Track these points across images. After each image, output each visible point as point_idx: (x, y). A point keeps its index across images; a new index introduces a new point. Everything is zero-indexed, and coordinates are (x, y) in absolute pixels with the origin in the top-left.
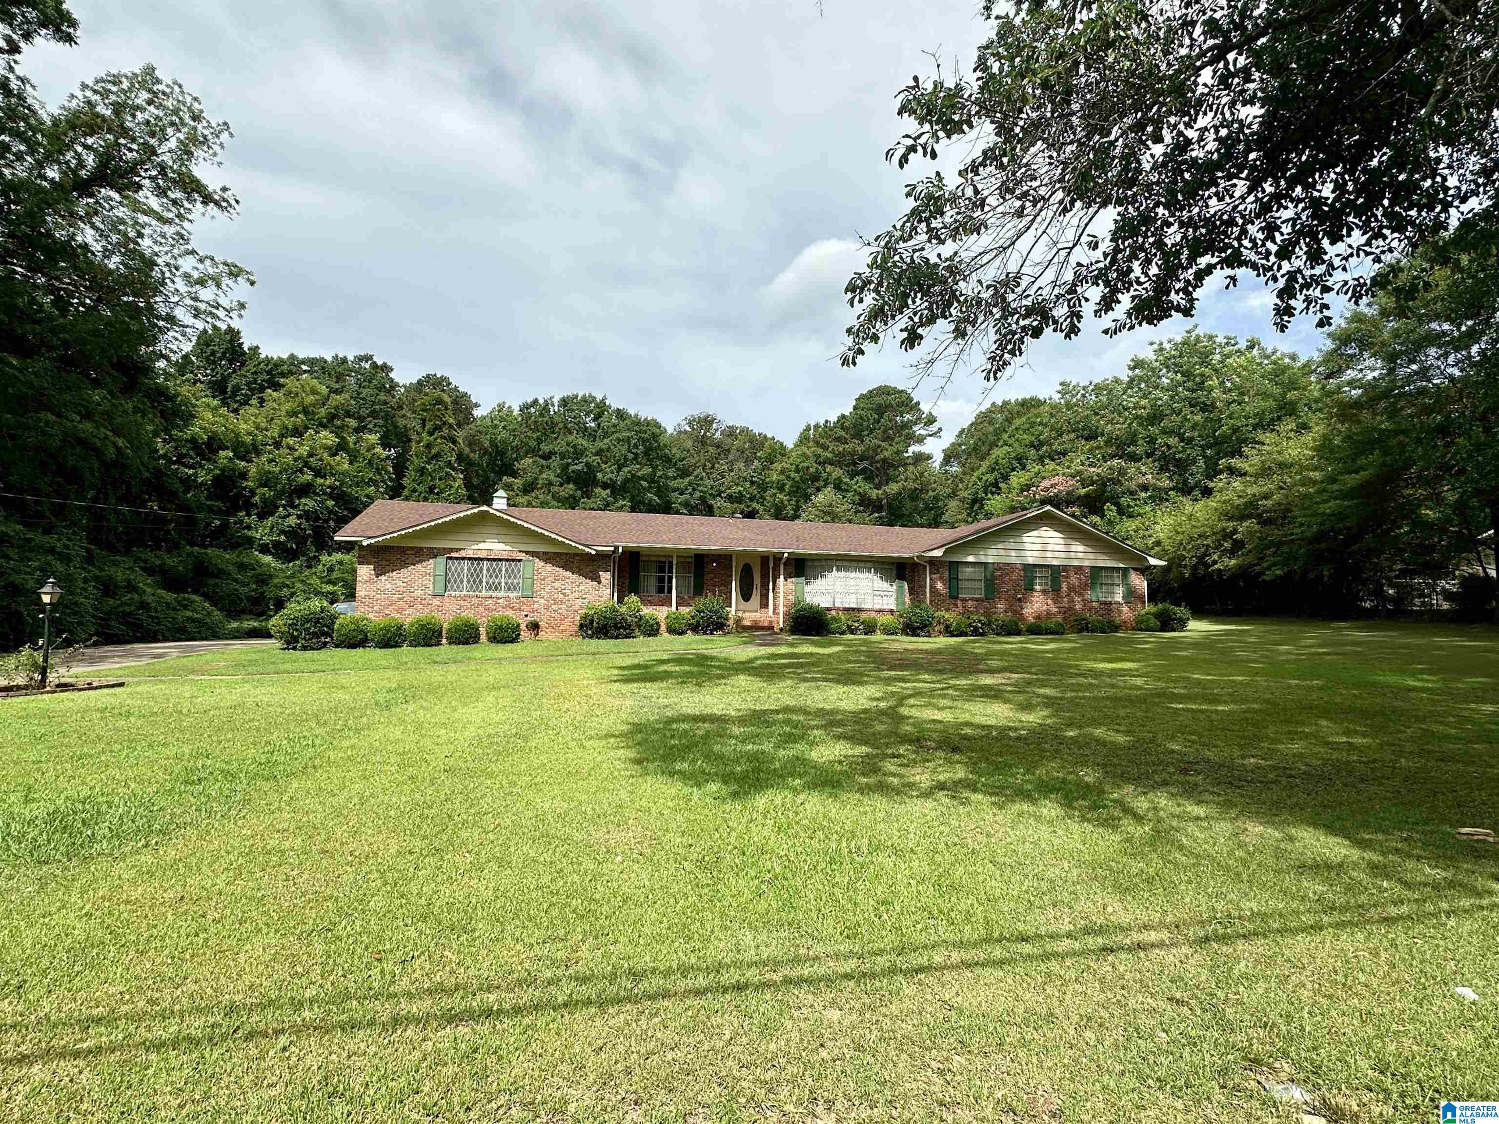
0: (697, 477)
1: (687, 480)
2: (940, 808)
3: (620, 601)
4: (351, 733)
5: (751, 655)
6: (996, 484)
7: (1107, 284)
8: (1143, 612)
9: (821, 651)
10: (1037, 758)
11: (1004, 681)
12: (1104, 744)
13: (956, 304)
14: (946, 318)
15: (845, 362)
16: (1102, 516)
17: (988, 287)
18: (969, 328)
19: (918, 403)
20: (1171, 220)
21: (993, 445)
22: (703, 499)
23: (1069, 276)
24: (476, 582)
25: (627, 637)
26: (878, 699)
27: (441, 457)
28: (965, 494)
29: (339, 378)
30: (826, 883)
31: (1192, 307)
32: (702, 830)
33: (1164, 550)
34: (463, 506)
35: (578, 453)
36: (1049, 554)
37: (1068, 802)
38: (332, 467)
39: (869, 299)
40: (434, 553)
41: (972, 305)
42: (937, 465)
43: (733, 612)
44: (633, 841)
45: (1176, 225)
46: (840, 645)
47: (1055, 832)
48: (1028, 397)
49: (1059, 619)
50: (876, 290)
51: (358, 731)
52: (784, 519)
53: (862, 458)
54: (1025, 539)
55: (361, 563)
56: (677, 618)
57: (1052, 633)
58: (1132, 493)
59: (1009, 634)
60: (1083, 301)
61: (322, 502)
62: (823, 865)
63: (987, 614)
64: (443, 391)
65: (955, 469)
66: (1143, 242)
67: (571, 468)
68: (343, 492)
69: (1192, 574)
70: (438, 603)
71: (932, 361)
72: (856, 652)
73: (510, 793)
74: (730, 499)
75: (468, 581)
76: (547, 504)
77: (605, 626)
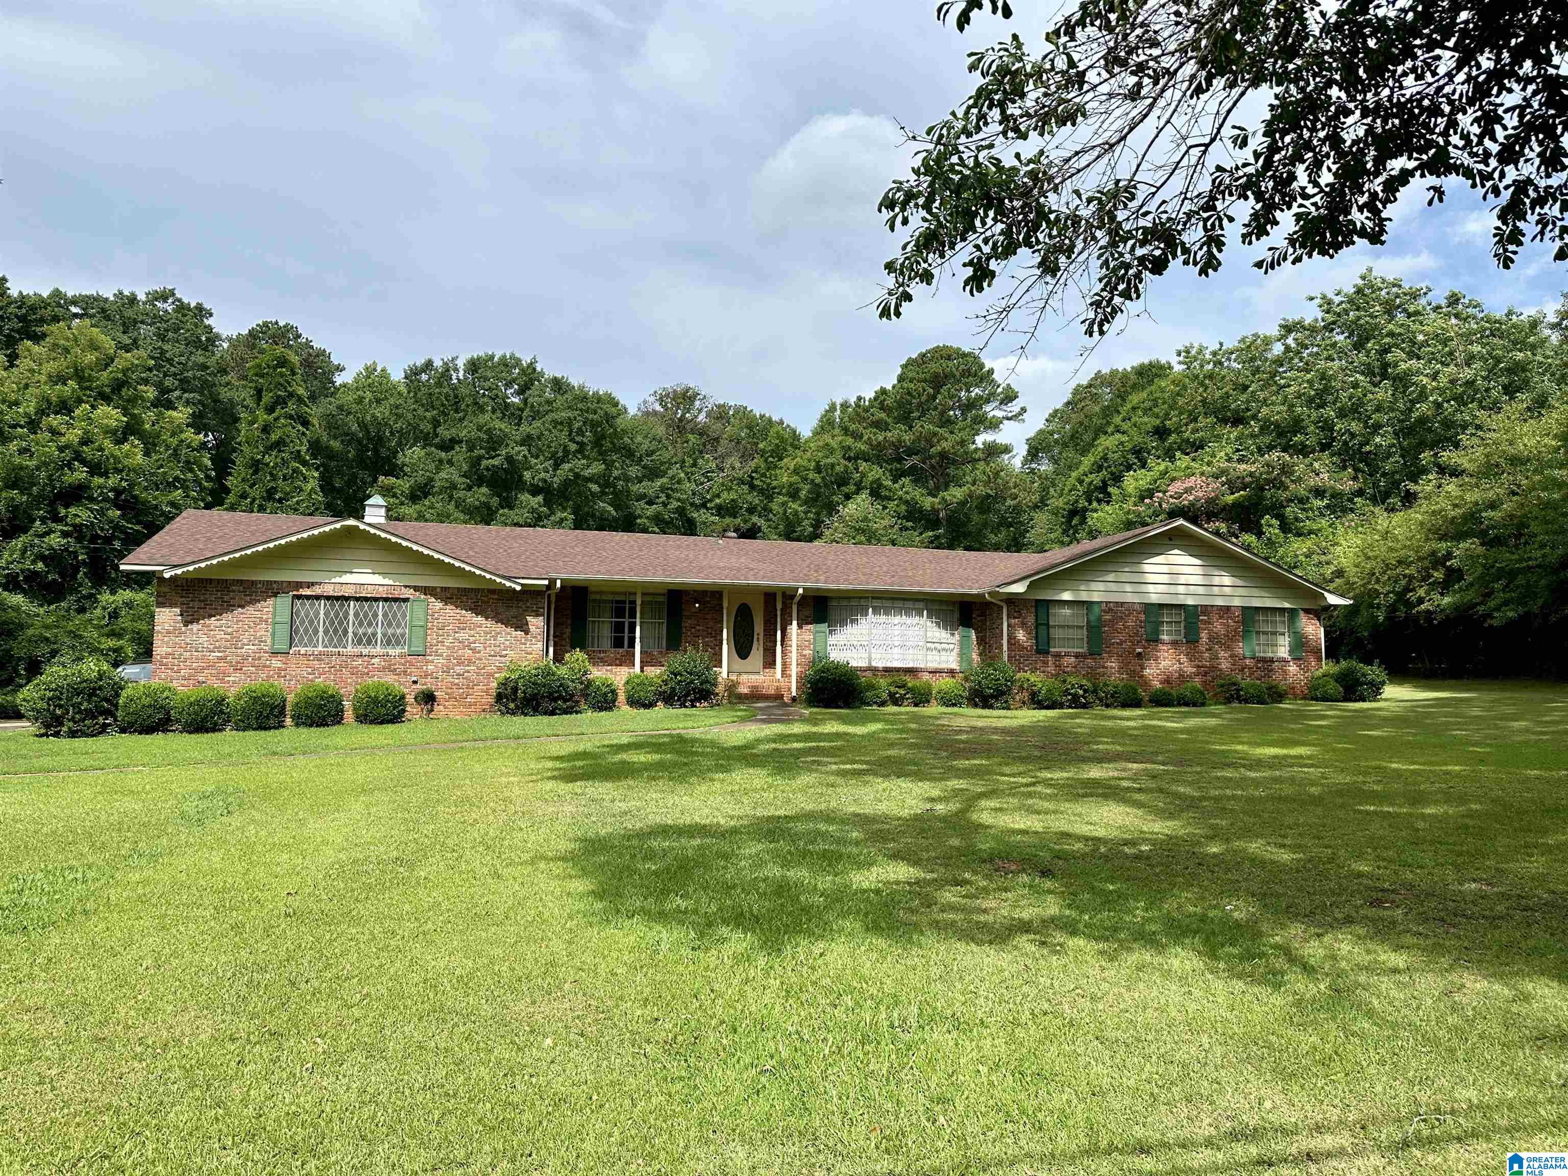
0: (671, 478)
1: (659, 483)
2: (1023, 959)
3: (558, 658)
4: (144, 861)
5: (750, 736)
6: (1103, 488)
7: (1259, 197)
8: (1319, 673)
9: (850, 729)
10: (1165, 885)
11: (1116, 774)
12: (1263, 863)
13: (1044, 226)
14: (1031, 247)
15: (885, 313)
16: (1259, 534)
17: (1089, 201)
18: (1062, 259)
19: (991, 371)
20: (1351, 106)
21: (1100, 431)
22: (681, 511)
23: (1204, 185)
24: (337, 632)
25: (566, 712)
26: (933, 800)
27: (285, 444)
28: (1060, 503)
29: (128, 326)
30: (855, 1072)
31: (1382, 231)
32: (673, 997)
33: (1348, 583)
34: (319, 519)
35: (494, 443)
36: (1181, 589)
37: (1211, 952)
38: (117, 460)
39: (918, 220)
40: (273, 590)
41: (1066, 227)
42: (1017, 463)
43: (725, 675)
44: (570, 1015)
45: (1358, 112)
46: (879, 721)
47: (1190, 993)
48: (1146, 362)
49: (1197, 682)
50: (927, 207)
51: (154, 857)
52: (798, 540)
53: (911, 452)
54: (1147, 568)
55: (160, 604)
56: (642, 683)
57: (1187, 704)
58: (1302, 501)
59: (1125, 705)
60: (1225, 222)
61: (102, 512)
62: (851, 1045)
63: (1092, 675)
64: (289, 347)
65: (1044, 466)
66: (1311, 139)
67: (484, 463)
68: (135, 497)
69: (1389, 618)
70: (279, 665)
71: (1007, 310)
72: (901, 731)
73: (386, 948)
74: (721, 511)
75: (326, 632)
76: (448, 516)
77: (534, 697)
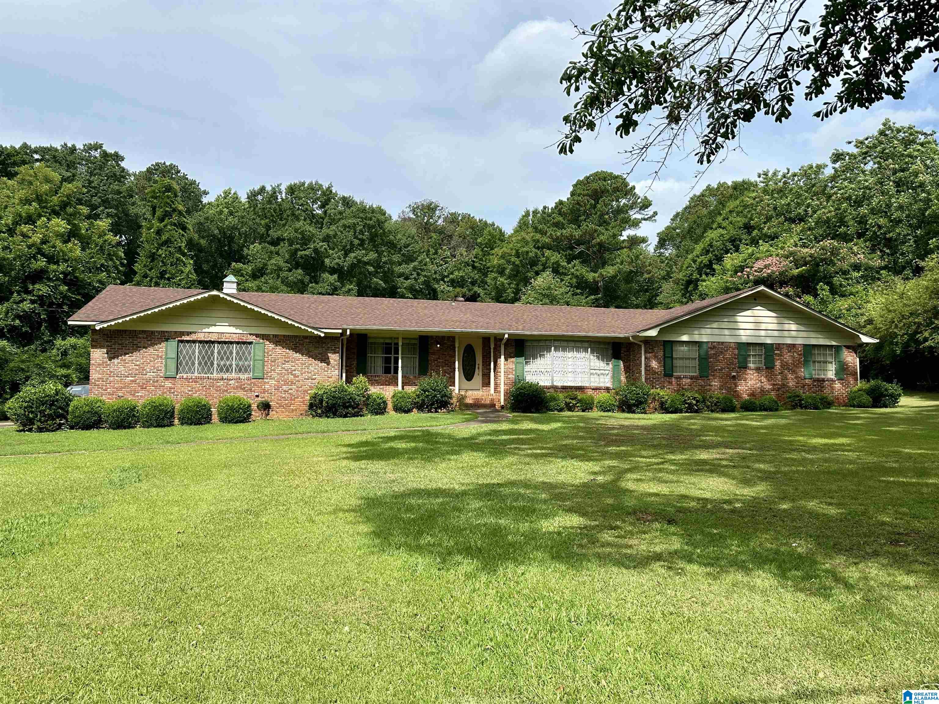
0: (420, 262)
1: (412, 265)
2: (656, 579)
3: (349, 381)
4: (87, 512)
5: (474, 432)
6: (710, 266)
7: (817, 67)
8: (855, 389)
9: (541, 427)
10: (751, 530)
11: (718, 456)
12: (817, 516)
13: (670, 90)
14: (661, 104)
15: (563, 150)
16: (816, 296)
17: (701, 73)
18: (683, 113)
19: (634, 188)
20: (881, 4)
21: (708, 227)
22: (427, 283)
24: (207, 364)
25: (354, 415)
26: (595, 473)
27: (171, 242)
28: (681, 276)
29: (71, 166)
31: (902, 90)
32: (427, 600)
33: (875, 328)
34: (194, 291)
35: (306, 240)
36: (763, 333)
37: (781, 573)
38: (64, 254)
39: (585, 88)
40: (165, 337)
41: (685, 91)
42: (652, 248)
43: (457, 391)
44: (360, 611)
45: (886, 9)
46: (559, 421)
47: (768, 601)
48: (740, 180)
49: (773, 395)
50: (592, 79)
51: (93, 509)
52: (504, 302)
53: (579, 243)
54: (739, 319)
55: (93, 347)
56: (403, 397)
57: (765, 410)
58: (845, 273)
59: (724, 411)
60: (794, 85)
61: (56, 287)
62: (543, 633)
63: (702, 391)
64: (172, 178)
65: (669, 252)
66: (853, 28)
67: (300, 253)
68: (76, 277)
69: (904, 352)
70: (170, 385)
71: (646, 147)
72: (575, 428)
73: (241, 568)
74: (453, 283)
75: (200, 364)
76: (277, 288)
77: (334, 406)
